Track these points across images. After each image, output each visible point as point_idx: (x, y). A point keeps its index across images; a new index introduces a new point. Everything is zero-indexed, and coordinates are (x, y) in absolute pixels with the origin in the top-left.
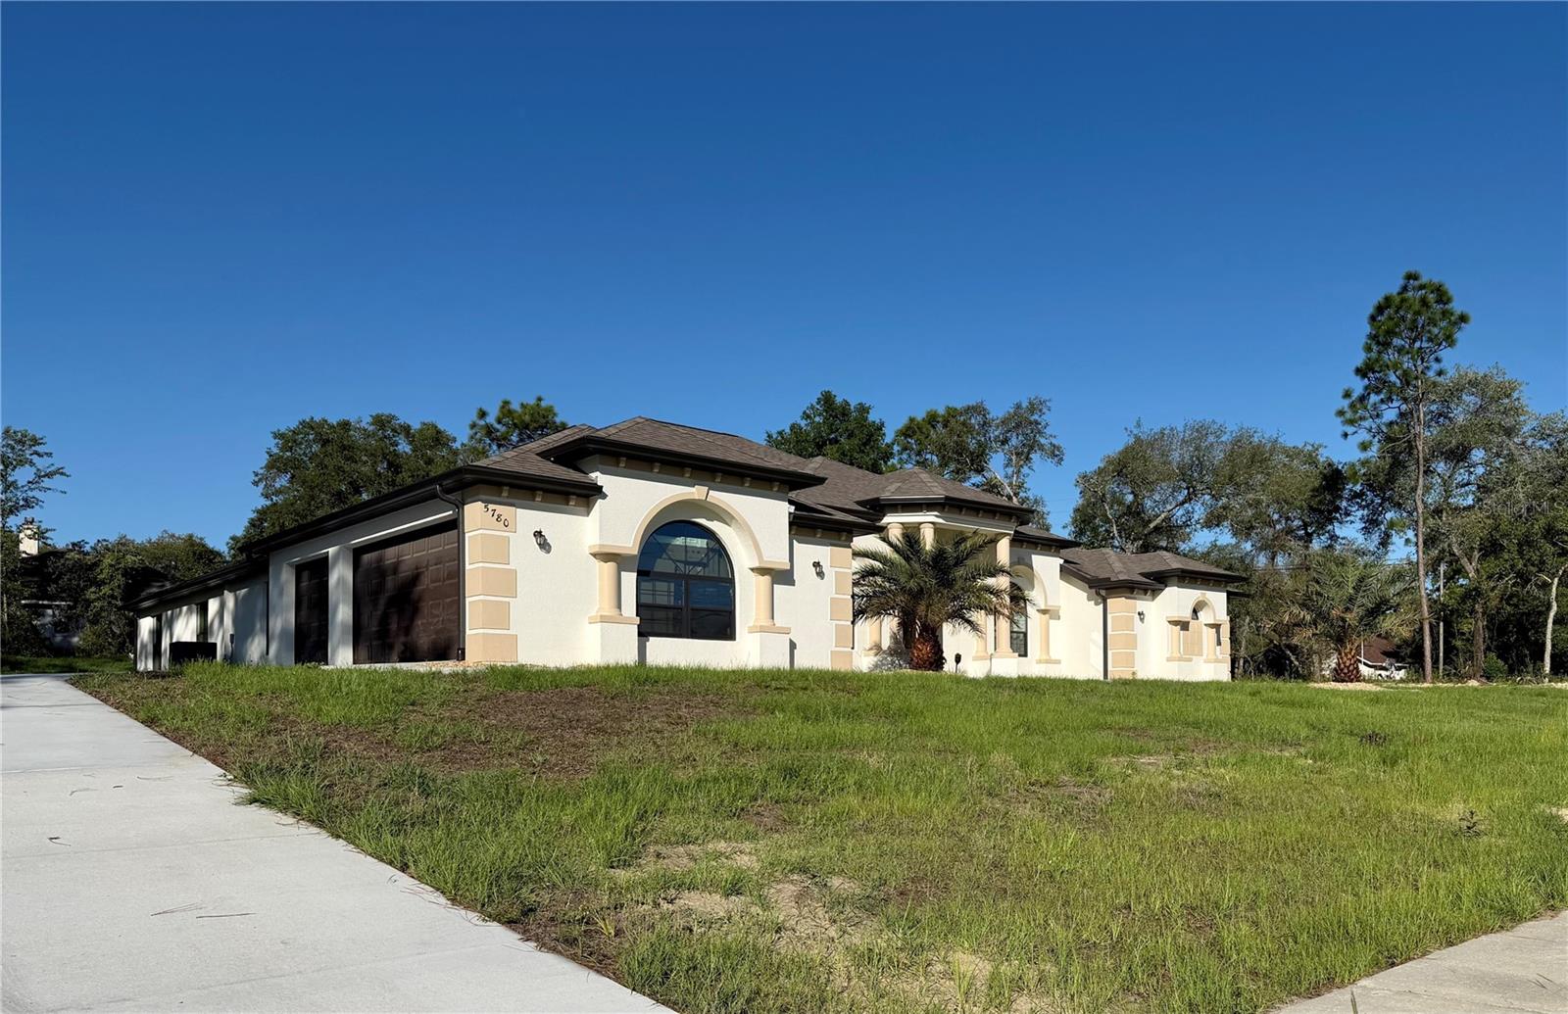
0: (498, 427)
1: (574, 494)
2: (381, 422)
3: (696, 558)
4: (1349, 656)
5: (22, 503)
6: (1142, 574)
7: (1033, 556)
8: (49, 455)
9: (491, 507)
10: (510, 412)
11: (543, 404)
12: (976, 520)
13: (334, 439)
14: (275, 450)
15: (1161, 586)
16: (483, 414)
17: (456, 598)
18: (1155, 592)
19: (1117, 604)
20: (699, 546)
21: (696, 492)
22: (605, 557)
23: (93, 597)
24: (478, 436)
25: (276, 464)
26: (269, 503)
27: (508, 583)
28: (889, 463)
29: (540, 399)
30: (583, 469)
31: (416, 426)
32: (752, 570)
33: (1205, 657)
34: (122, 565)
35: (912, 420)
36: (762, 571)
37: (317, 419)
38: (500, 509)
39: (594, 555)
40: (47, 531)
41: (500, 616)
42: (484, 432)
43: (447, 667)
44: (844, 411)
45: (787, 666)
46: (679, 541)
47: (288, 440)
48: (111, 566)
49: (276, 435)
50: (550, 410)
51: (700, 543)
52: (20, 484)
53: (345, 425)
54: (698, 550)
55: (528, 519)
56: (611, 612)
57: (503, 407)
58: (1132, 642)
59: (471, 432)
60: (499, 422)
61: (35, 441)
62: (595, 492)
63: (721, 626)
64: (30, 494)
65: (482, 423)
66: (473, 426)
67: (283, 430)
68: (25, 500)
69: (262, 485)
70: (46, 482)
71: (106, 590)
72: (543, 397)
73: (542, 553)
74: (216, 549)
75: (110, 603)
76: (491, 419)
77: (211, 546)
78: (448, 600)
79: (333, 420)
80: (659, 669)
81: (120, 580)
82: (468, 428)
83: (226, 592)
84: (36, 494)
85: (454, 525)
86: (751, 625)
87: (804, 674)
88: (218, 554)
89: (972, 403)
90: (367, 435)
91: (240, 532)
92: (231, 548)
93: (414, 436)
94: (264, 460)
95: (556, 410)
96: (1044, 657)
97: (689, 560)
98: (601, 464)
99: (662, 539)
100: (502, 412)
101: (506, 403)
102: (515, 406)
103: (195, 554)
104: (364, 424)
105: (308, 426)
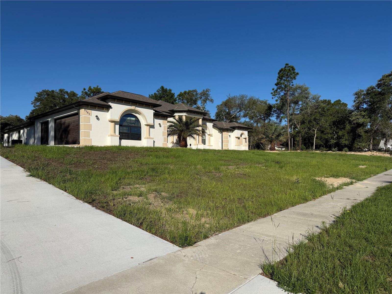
0: (88, 92)
1: (105, 107)
2: (61, 91)
3: (133, 122)
4: (273, 145)
6: (230, 127)
7: (207, 123)
9: (86, 110)
10: (91, 89)
11: (99, 87)
12: (194, 115)
13: (50, 94)
14: (37, 97)
15: (234, 130)
16: (85, 89)
17: (78, 130)
18: (233, 131)
19: (224, 133)
20: (133, 119)
21: (133, 108)
22: (112, 122)
24: (83, 94)
25: (37, 100)
26: (35, 108)
27: (89, 127)
28: (176, 102)
29: (98, 86)
30: (107, 102)
31: (69, 92)
32: (145, 125)
33: (243, 145)
35: (181, 93)
36: (147, 125)
37: (47, 90)
38: (88, 111)
39: (109, 121)
41: (88, 135)
42: (85, 93)
43: (76, 146)
44: (166, 90)
45: (153, 146)
46: (129, 118)
47: (40, 94)
49: (37, 93)
50: (100, 89)
51: (134, 119)
53: (53, 91)
54: (133, 120)
55: (94, 113)
56: (113, 134)
57: (89, 88)
58: (228, 142)
59: (82, 93)
62: (110, 107)
63: (138, 137)
65: (84, 91)
66: (82, 92)
67: (38, 92)
69: (33, 104)
72: (99, 86)
73: (98, 121)
74: (23, 119)
76: (87, 91)
77: (21, 118)
78: (76, 131)
79: (50, 90)
80: (124, 147)
82: (81, 92)
83: (25, 128)
85: (78, 114)
86: (145, 137)
87: (157, 148)
88: (23, 120)
89: (194, 89)
90: (58, 94)
91: (28, 115)
92: (26, 119)
93: (69, 94)
94: (34, 99)
95: (101, 89)
96: (209, 145)
97: (131, 122)
98: (111, 101)
99: (125, 118)
100: (89, 89)
101: (90, 87)
102: (92, 88)
103: (17, 120)
104: (57, 91)
105: (44, 91)
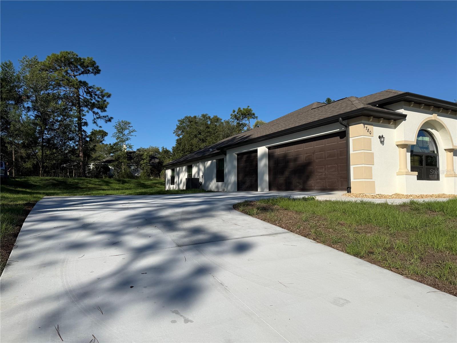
1: (393, 119)
2: (204, 116)
5: (126, 139)
8: (132, 127)
10: (241, 110)
11: (249, 108)
13: (192, 121)
14: (179, 125)
16: (234, 111)
21: (433, 117)
23: (142, 163)
24: (233, 118)
25: (179, 128)
26: (179, 138)
29: (248, 107)
31: (212, 117)
34: (149, 154)
37: (189, 116)
40: (132, 146)
42: (234, 116)
47: (182, 122)
48: (146, 155)
49: (179, 121)
50: (250, 109)
52: (126, 134)
53: (195, 117)
57: (239, 109)
59: (231, 117)
60: (238, 114)
61: (129, 123)
62: (404, 118)
64: (128, 137)
65: (234, 114)
67: (180, 119)
68: (127, 138)
69: (175, 133)
70: (132, 134)
71: (145, 161)
74: (169, 150)
75: (146, 164)
76: (236, 113)
77: (167, 149)
79: (192, 116)
81: (148, 158)
82: (230, 115)
84: (129, 137)
90: (200, 119)
91: (174, 146)
92: (173, 150)
94: (176, 127)
95: (252, 109)
98: (404, 105)
100: (239, 111)
102: (242, 109)
104: (199, 117)
105: (186, 117)
